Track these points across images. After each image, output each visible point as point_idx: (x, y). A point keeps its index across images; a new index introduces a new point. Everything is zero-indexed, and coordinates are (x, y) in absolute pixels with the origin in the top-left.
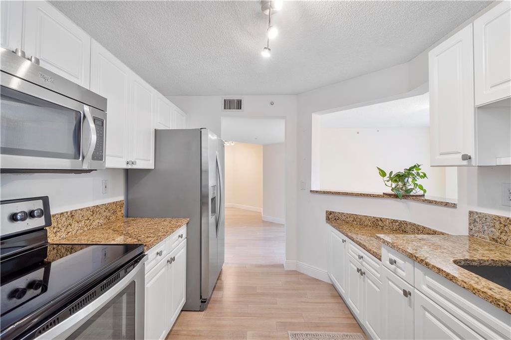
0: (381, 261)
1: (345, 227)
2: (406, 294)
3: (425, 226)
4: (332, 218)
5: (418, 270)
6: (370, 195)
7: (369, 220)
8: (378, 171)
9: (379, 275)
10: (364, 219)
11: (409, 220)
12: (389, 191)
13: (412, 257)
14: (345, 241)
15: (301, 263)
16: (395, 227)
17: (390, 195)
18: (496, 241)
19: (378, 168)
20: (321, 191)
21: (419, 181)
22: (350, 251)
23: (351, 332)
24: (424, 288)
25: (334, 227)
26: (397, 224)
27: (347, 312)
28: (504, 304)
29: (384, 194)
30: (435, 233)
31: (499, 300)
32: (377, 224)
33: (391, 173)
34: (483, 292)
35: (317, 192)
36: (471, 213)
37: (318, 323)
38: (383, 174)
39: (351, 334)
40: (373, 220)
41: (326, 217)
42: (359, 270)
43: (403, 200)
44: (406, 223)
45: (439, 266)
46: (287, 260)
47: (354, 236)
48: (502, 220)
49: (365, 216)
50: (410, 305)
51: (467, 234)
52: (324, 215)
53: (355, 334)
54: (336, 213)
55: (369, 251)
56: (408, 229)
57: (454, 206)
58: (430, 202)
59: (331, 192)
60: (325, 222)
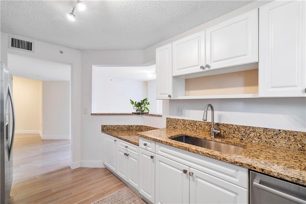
0: (139, 146)
1: (115, 133)
2: (152, 157)
3: (150, 126)
4: (106, 129)
5: (157, 145)
6: (126, 114)
7: (126, 127)
8: (130, 101)
9: (137, 153)
10: (123, 127)
11: (143, 125)
12: (135, 111)
13: (155, 140)
14: (116, 140)
15: (84, 161)
16: (137, 129)
17: (135, 113)
18: (175, 128)
19: (131, 100)
20: (98, 114)
21: (146, 106)
22: (119, 145)
23: (121, 189)
24: (160, 152)
25: (108, 134)
26: (139, 127)
27: (117, 179)
28: (188, 148)
29: (132, 113)
30: (154, 129)
31: (187, 148)
32: (129, 129)
33: (136, 102)
34: (182, 146)
35: (96, 114)
36: (167, 118)
37: (103, 192)
38: (132, 103)
39: (122, 189)
40: (128, 127)
41: (102, 129)
42: (125, 154)
43: (142, 115)
44: (142, 126)
45: (166, 141)
46: (73, 162)
47: (122, 137)
48: (176, 120)
49: (124, 125)
50: (153, 162)
51: (166, 127)
52: (100, 129)
53: (123, 189)
54: (107, 126)
55: (131, 143)
56: (143, 129)
57: (161, 116)
58: (152, 115)
59: (105, 114)
60: (101, 133)
